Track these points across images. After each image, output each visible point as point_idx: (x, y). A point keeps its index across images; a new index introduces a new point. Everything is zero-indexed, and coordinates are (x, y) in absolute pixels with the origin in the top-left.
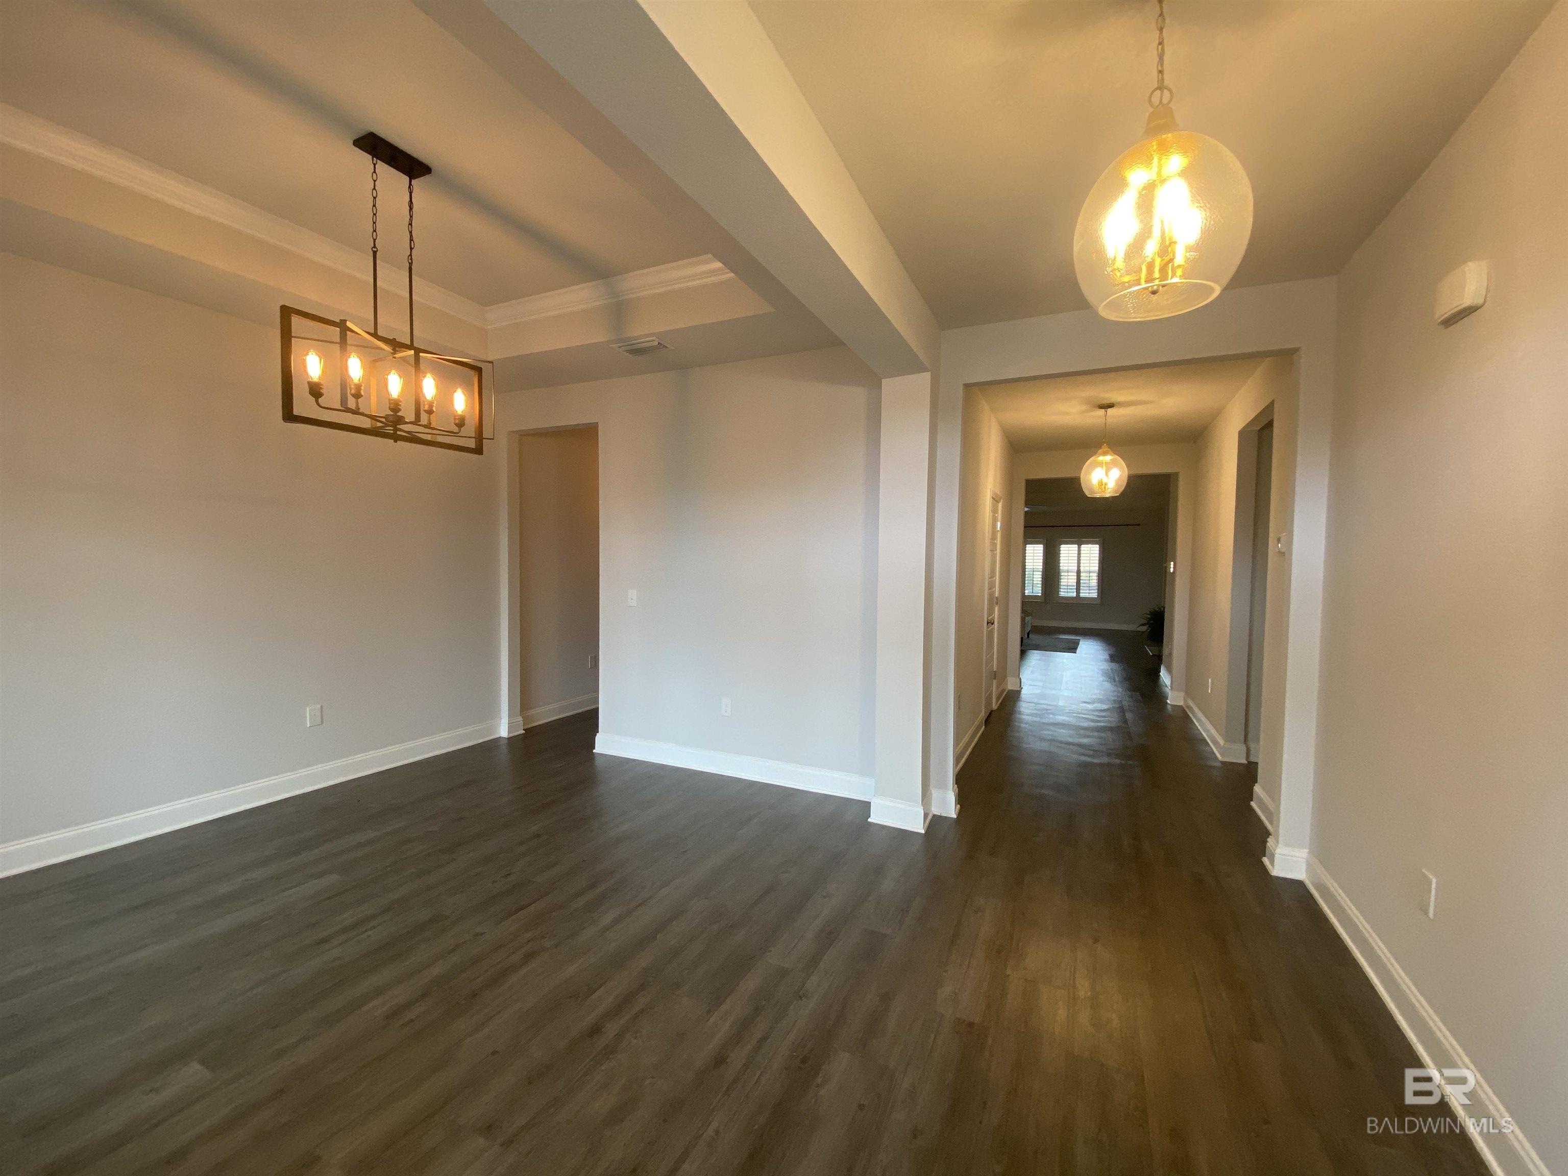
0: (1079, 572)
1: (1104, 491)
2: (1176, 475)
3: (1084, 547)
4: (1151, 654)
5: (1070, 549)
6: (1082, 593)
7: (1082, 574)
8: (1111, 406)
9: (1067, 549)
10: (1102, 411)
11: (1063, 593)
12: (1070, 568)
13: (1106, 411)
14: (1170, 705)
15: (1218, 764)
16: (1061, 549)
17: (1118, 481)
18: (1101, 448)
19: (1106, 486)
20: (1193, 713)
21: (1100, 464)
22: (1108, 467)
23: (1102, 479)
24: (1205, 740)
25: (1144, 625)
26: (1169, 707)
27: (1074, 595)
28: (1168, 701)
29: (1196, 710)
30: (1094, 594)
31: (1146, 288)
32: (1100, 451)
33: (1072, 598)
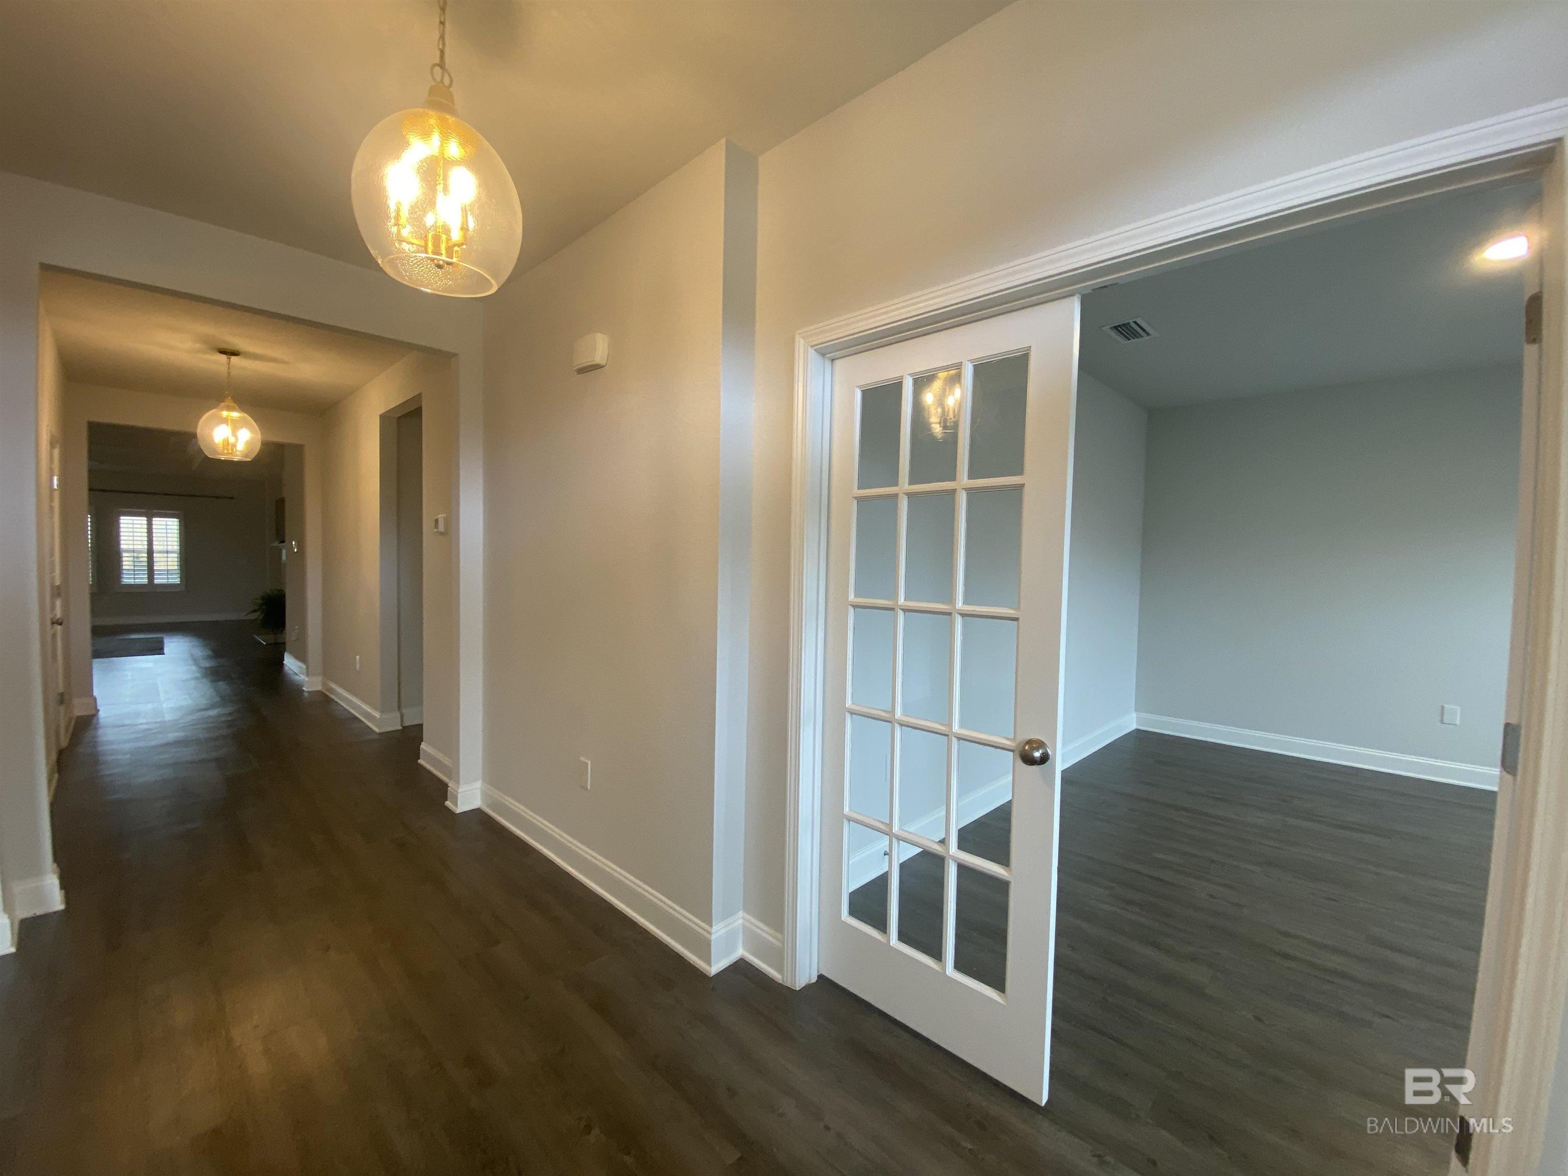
0: (150, 552)
1: (231, 454)
2: (298, 450)
3: (157, 521)
4: (265, 644)
5: (135, 522)
6: (157, 579)
7: (155, 555)
8: (235, 353)
9: (131, 522)
10: (224, 358)
11: (127, 580)
12: (136, 547)
13: (230, 358)
14: (307, 692)
15: (376, 737)
16: (121, 521)
17: (249, 444)
18: (224, 402)
19: (234, 449)
20: (337, 694)
21: (225, 421)
22: (236, 425)
23: (228, 437)
24: (356, 718)
25: (255, 611)
26: (306, 694)
27: (145, 581)
28: (304, 689)
29: (340, 690)
30: (175, 579)
31: (433, 260)
32: (222, 404)
33: (142, 586)
